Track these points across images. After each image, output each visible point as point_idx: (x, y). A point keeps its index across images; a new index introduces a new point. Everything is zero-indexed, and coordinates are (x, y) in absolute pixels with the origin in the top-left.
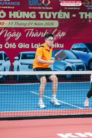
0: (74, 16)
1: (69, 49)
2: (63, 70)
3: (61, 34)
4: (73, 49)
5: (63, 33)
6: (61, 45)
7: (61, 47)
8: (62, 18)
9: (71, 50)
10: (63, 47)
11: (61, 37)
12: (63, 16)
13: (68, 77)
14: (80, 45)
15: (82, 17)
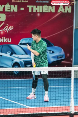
0: (22, 9)
1: (17, 44)
2: (11, 66)
3: (8, 28)
4: (21, 44)
5: (10, 27)
6: (8, 39)
7: (8, 42)
8: (9, 11)
9: (19, 45)
10: (10, 41)
11: (9, 31)
12: (10, 9)
13: (15, 73)
14: (28, 40)
15: (30, 11)
